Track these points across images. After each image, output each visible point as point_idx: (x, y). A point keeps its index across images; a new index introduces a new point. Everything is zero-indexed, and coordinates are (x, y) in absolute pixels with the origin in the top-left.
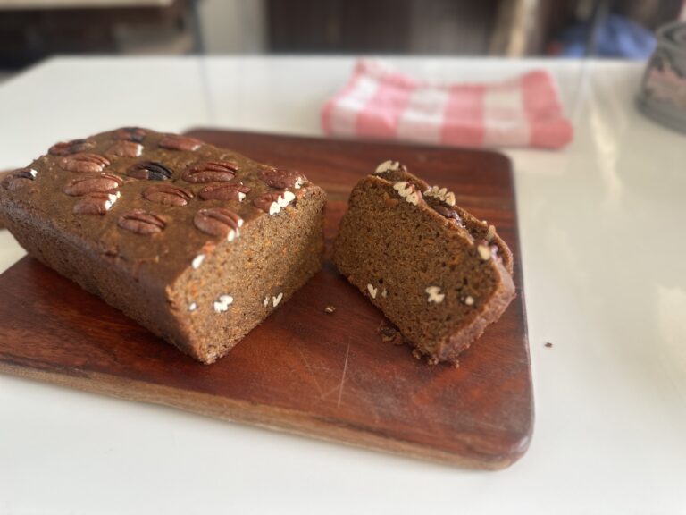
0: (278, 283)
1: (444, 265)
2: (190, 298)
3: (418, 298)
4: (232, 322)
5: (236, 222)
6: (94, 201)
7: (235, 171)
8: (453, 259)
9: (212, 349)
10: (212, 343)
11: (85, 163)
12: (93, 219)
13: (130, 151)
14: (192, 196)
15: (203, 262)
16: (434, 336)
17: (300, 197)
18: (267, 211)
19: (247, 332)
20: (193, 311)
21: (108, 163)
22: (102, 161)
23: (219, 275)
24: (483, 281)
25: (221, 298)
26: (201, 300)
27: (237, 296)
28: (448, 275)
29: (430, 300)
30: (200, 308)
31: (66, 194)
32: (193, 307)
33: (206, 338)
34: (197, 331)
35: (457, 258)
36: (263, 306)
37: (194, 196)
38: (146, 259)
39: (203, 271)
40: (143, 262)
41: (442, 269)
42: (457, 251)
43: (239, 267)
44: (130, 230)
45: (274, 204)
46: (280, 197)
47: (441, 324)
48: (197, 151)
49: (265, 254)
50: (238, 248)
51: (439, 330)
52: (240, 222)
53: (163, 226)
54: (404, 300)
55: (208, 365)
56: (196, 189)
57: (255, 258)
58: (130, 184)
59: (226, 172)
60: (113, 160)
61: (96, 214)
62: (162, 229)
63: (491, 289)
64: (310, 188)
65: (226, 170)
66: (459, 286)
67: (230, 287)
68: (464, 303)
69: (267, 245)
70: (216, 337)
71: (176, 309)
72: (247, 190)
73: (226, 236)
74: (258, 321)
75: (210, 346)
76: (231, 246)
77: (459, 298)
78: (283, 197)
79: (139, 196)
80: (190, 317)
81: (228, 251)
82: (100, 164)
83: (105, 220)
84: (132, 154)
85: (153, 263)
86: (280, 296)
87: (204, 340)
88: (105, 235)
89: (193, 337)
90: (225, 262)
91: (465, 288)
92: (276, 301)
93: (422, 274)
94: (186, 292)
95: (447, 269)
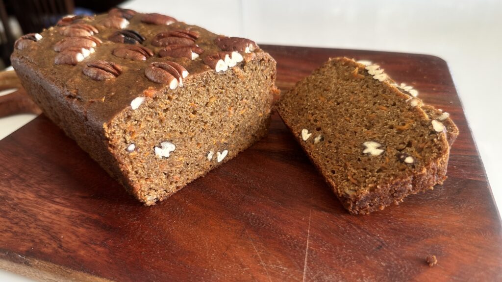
0: (223, 140)
1: (392, 127)
2: (128, 138)
3: (353, 148)
4: (174, 169)
5: (180, 73)
6: (69, 54)
7: (195, 38)
8: (404, 125)
9: (153, 192)
10: (152, 186)
11: (77, 30)
12: (66, 68)
13: (116, 23)
14: (152, 55)
15: (143, 105)
16: (359, 182)
17: (248, 60)
18: (213, 67)
19: (189, 182)
20: (132, 151)
21: (97, 31)
22: (91, 30)
23: (161, 121)
24: (429, 147)
25: (162, 144)
26: (141, 143)
27: (180, 145)
28: (393, 136)
29: (365, 152)
30: (139, 150)
31: (55, 51)
32: (132, 147)
33: (146, 180)
34: (137, 172)
35: (407, 125)
36: (207, 159)
37: (154, 53)
38: (94, 100)
39: (143, 114)
40: (92, 102)
41: (389, 130)
42: (409, 120)
43: (182, 117)
44: (90, 77)
45: (220, 62)
46: (227, 56)
47: (370, 174)
48: (170, 25)
49: (210, 109)
50: (181, 98)
51: (367, 178)
52: (185, 74)
53: (118, 73)
54: (337, 148)
55: (147, 206)
56: (157, 50)
57: (199, 112)
58: (107, 45)
59: (188, 38)
60: (102, 30)
61: (69, 65)
62: (116, 76)
63: (435, 155)
64: (258, 54)
65: (187, 37)
66: (402, 146)
67: (172, 135)
68: (402, 161)
69: (212, 101)
70: (157, 181)
71: (114, 147)
72: (200, 51)
73: (168, 83)
74: (201, 173)
75: (151, 189)
76: (173, 94)
77: (398, 156)
78: (230, 57)
79: (109, 52)
80: (129, 157)
81: (169, 98)
82: (89, 31)
83: (74, 68)
84: (118, 26)
85: (99, 103)
86: (225, 153)
87: (143, 182)
88: (70, 80)
89: (132, 177)
90: (167, 109)
91: (409, 149)
92: (221, 157)
93: (365, 130)
94: (125, 132)
95: (395, 131)
